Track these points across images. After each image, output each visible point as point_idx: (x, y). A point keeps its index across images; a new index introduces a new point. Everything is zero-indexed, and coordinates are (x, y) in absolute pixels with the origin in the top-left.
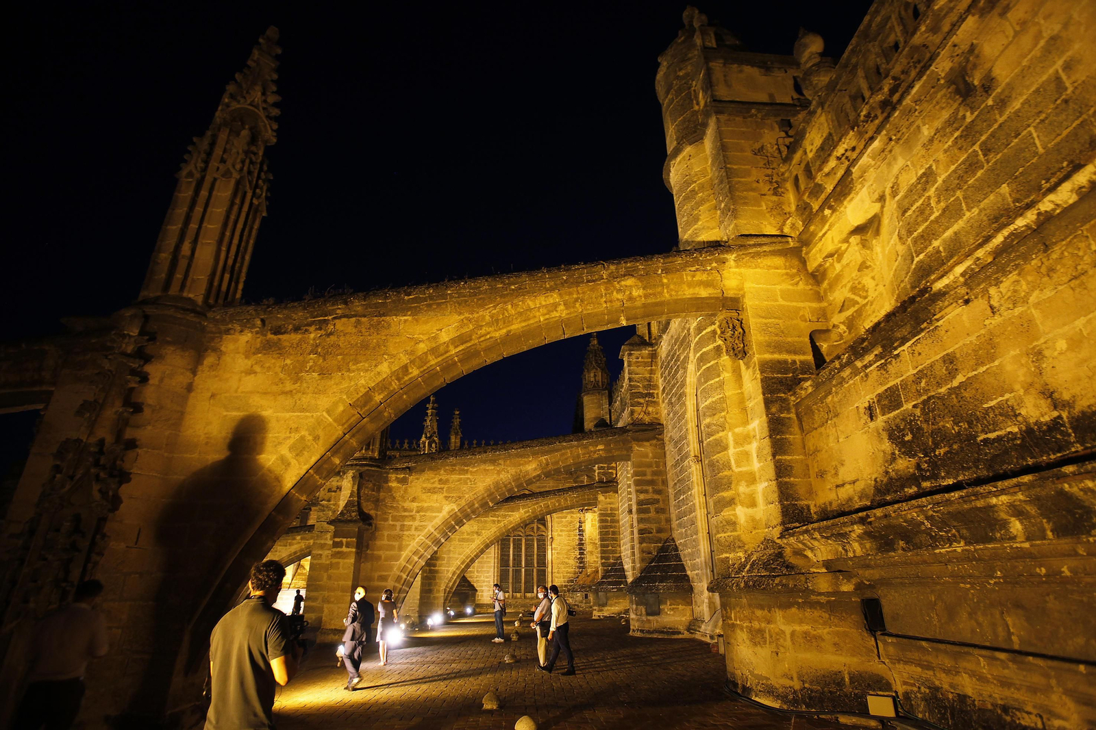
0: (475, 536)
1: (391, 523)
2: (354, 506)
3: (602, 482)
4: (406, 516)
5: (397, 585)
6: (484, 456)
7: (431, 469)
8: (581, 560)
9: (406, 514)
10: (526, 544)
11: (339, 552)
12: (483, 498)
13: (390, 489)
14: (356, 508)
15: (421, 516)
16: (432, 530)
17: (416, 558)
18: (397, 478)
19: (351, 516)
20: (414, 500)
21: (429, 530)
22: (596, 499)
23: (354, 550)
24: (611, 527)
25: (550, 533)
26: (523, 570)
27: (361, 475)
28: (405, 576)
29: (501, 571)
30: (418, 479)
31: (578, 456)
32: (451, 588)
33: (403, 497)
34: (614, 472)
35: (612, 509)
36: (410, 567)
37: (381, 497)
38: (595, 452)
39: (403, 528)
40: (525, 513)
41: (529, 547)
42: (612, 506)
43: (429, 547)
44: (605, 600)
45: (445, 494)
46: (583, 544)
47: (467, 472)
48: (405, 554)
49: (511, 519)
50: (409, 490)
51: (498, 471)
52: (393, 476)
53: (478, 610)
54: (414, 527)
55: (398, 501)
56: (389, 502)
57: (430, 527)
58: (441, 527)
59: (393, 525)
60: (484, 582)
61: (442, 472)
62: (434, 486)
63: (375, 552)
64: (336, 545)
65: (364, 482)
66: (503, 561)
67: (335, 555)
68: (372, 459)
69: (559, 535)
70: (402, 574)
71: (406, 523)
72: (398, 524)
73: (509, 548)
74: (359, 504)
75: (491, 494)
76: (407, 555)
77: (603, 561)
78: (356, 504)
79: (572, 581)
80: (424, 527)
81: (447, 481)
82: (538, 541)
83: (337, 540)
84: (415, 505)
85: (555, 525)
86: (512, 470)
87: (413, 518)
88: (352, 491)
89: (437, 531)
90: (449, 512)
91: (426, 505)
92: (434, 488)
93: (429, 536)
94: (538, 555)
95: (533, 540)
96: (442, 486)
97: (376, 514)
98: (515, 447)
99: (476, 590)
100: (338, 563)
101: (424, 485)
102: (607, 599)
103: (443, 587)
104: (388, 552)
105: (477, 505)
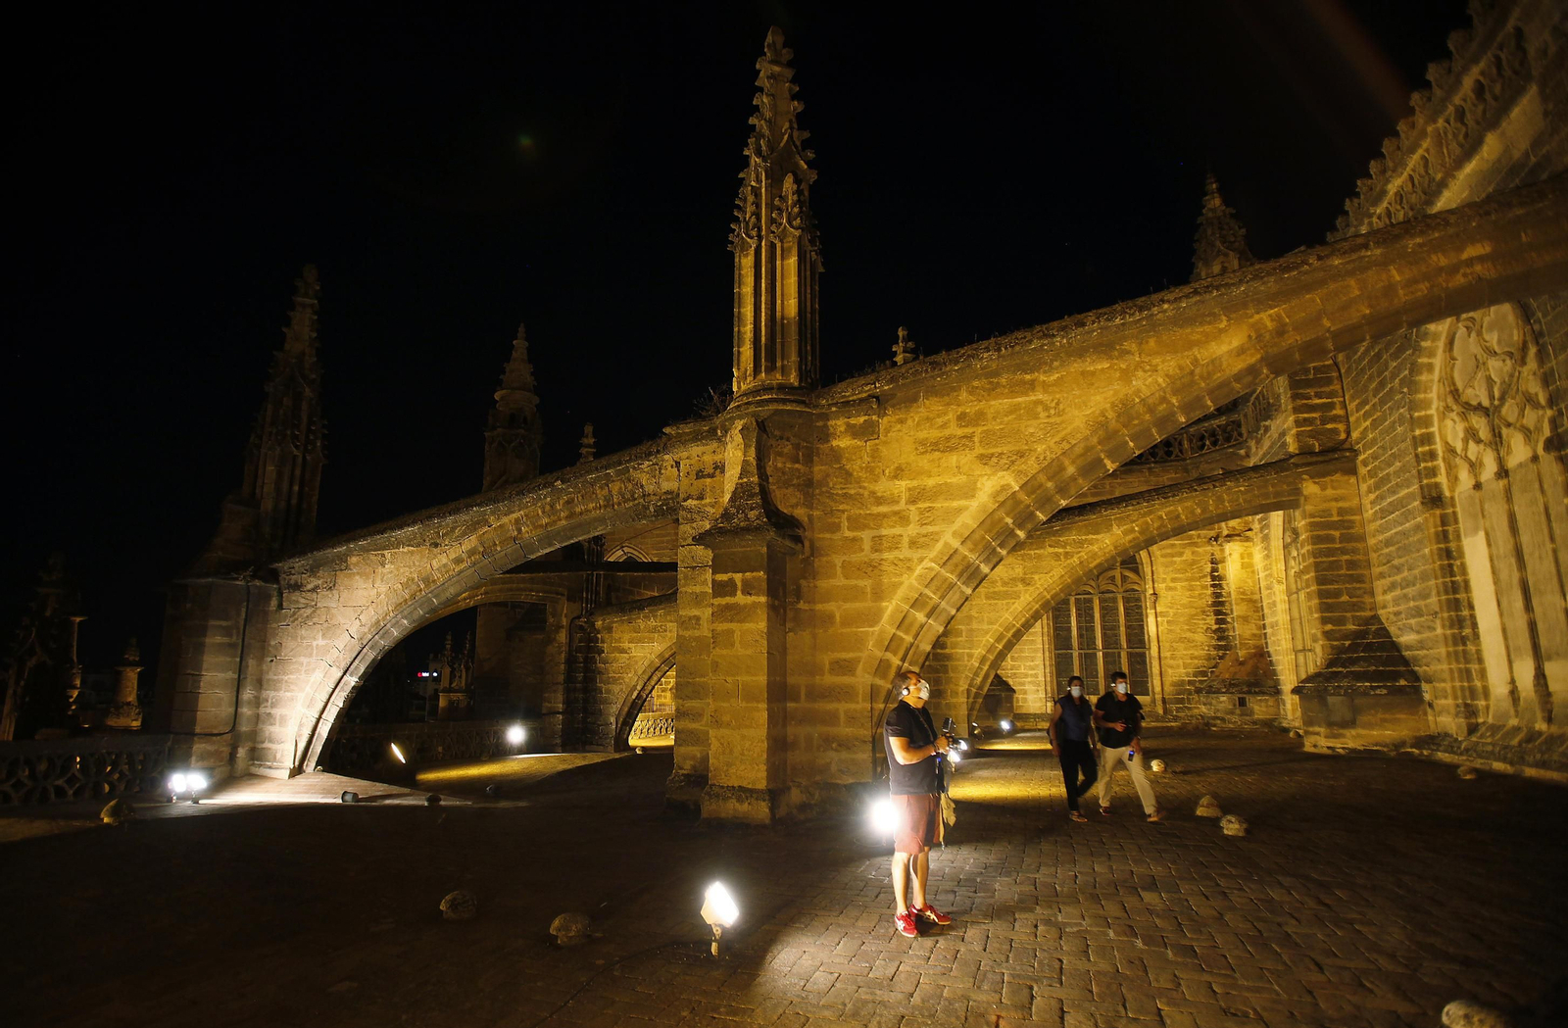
0: (1021, 586)
1: (848, 534)
2: (752, 496)
3: (1312, 453)
4: (885, 516)
5: (879, 682)
6: (1076, 335)
7: (933, 392)
8: (1221, 633)
9: (883, 509)
10: (1102, 608)
11: (728, 607)
12: (1088, 449)
13: (836, 455)
14: (758, 500)
15: (921, 512)
16: (956, 544)
17: (920, 617)
18: (848, 425)
19: (747, 519)
20: (898, 473)
21: (946, 544)
22: (1298, 492)
23: (763, 599)
24: (1344, 552)
25: (1149, 585)
26: (1100, 654)
27: (762, 426)
28: (896, 661)
29: (1058, 656)
30: (902, 421)
31: (1390, 290)
32: (980, 688)
33: (870, 470)
34: (1341, 427)
35: (1341, 512)
36: (909, 639)
37: (817, 477)
38: (1453, 270)
39: (878, 544)
40: (1125, 533)
41: (1108, 612)
42: (1341, 504)
43: (952, 586)
44: (1348, 716)
45: (979, 450)
46: (1222, 604)
47: (1032, 386)
48: (891, 607)
49: (1095, 548)
50: (884, 451)
51: (1123, 371)
52: (839, 424)
53: (1019, 724)
54: (906, 540)
55: (858, 481)
56: (836, 485)
57: (949, 538)
58: (977, 536)
59: (854, 539)
60: (1026, 676)
61: (964, 395)
62: (947, 432)
63: (819, 607)
64: (721, 589)
65: (772, 442)
66: (1060, 639)
67: (721, 613)
68: (781, 388)
69: (1170, 589)
70: (889, 655)
71: (884, 532)
72: (866, 536)
73: (1069, 616)
74: (765, 493)
75: (1109, 436)
76: (897, 609)
77: (1329, 627)
78: (759, 491)
79: (1203, 673)
80: (934, 538)
81: (980, 417)
82: (1126, 601)
83: (722, 577)
84: (902, 485)
85: (1160, 570)
86: (1169, 365)
87: (902, 519)
88: (745, 463)
89: (969, 544)
90: (997, 494)
91: (931, 482)
92: (948, 439)
93: (949, 558)
94: (1128, 627)
95: (1114, 600)
96: (968, 430)
97: (810, 517)
98: (1171, 297)
99: (1014, 691)
100: (731, 632)
101: (922, 435)
102: (1356, 711)
103: (963, 686)
104: (848, 606)
105: (1071, 470)
